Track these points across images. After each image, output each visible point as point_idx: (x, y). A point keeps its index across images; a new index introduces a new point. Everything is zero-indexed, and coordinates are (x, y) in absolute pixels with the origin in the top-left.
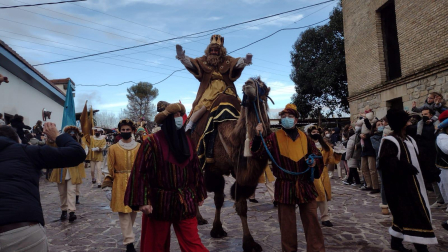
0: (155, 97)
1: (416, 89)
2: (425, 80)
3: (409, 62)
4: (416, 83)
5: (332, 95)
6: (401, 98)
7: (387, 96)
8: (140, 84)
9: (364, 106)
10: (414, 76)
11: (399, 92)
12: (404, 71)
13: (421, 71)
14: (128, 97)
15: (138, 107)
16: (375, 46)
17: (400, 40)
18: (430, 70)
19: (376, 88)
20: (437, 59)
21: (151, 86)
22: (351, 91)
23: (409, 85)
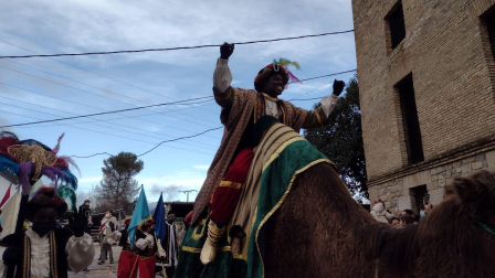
0: (138, 171)
1: (441, 176)
2: (450, 167)
3: (432, 145)
4: (440, 169)
5: (351, 176)
6: (425, 186)
7: (410, 182)
8: (121, 155)
9: (385, 193)
10: (438, 161)
11: (423, 178)
12: (427, 155)
13: (444, 156)
14: (104, 170)
15: (115, 184)
16: (394, 124)
17: (420, 119)
18: (454, 155)
19: (396, 172)
20: (461, 143)
21: (135, 157)
22: (370, 173)
23: (433, 171)
